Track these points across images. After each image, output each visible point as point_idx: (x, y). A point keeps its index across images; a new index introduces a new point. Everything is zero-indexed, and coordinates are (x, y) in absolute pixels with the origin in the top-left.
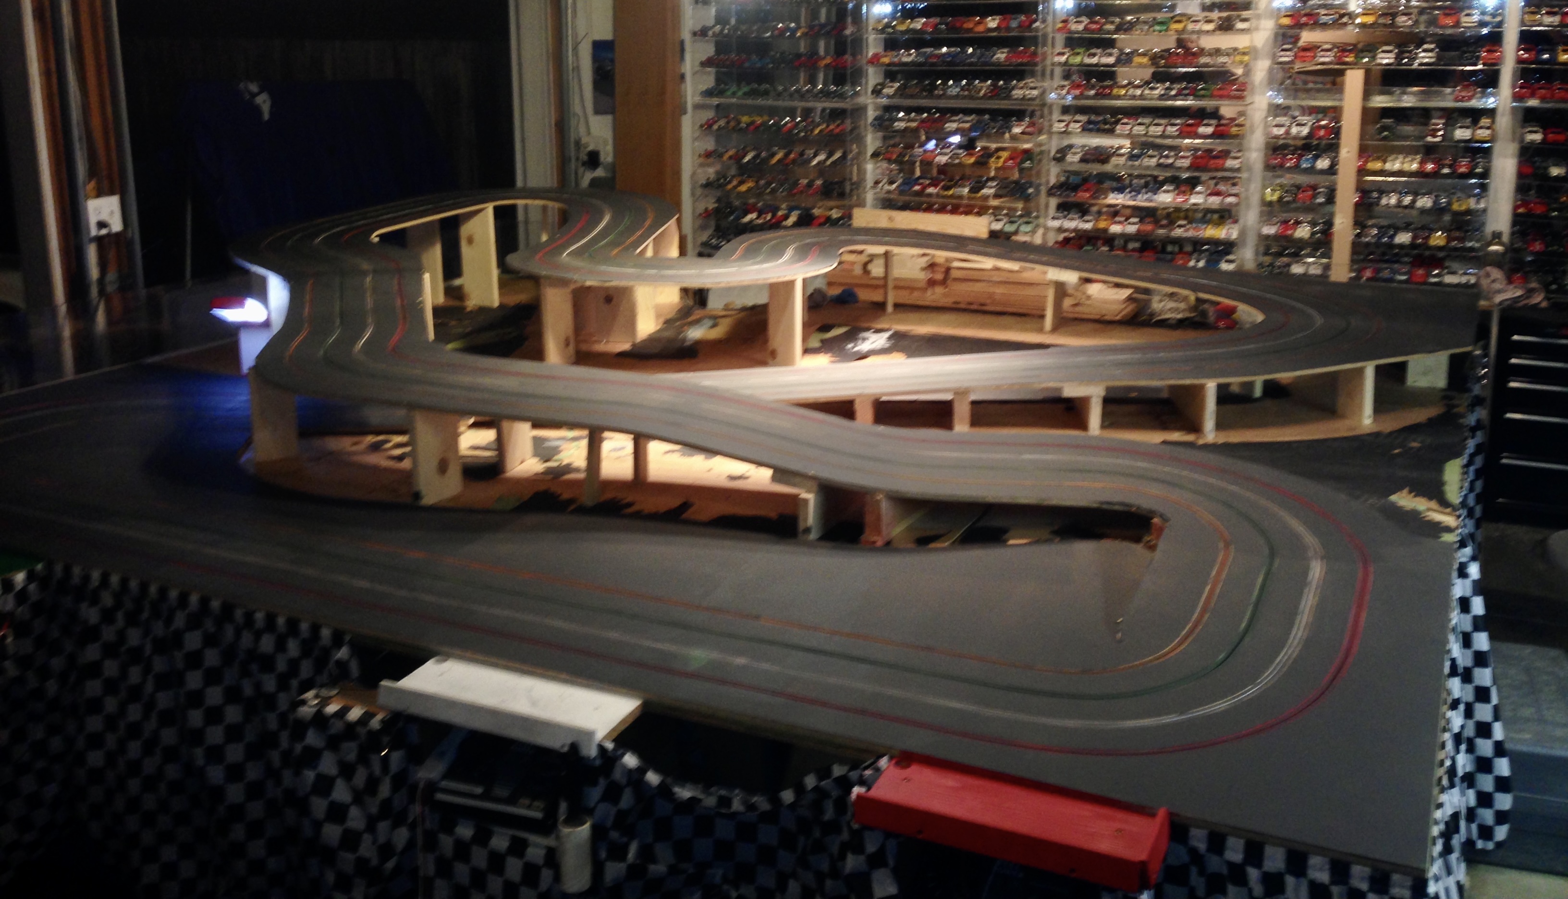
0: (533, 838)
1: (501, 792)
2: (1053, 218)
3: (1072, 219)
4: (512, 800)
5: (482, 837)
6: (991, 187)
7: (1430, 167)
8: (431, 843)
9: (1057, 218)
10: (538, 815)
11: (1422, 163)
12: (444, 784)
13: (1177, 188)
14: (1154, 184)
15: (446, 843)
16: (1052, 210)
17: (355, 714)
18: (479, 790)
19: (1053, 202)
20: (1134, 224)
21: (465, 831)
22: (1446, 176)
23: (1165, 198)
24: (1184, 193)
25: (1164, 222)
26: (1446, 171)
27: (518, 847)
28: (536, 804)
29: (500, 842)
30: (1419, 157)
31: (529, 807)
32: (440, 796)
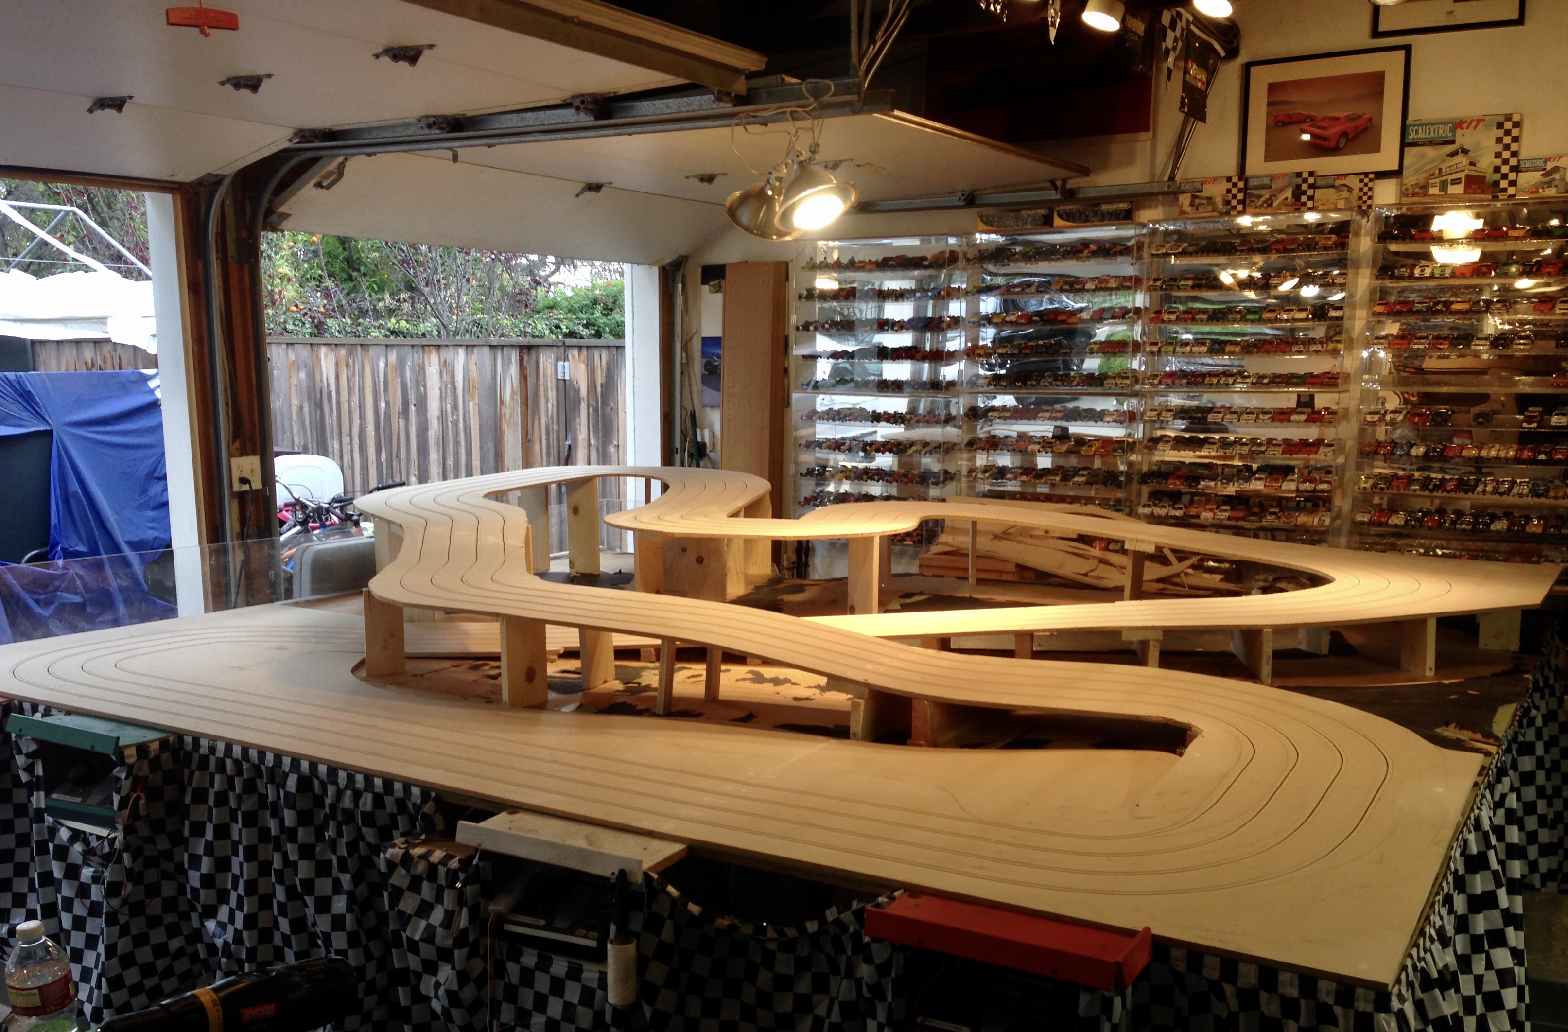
0: (586, 966)
1: (559, 923)
2: (1144, 506)
3: (1164, 507)
4: (570, 931)
5: (544, 965)
6: (1083, 476)
7: (1526, 454)
8: (500, 971)
9: (1149, 506)
10: (593, 944)
11: (1520, 450)
12: (512, 917)
13: (1270, 474)
14: (1246, 473)
15: (513, 969)
16: (1144, 499)
17: (438, 855)
18: (542, 922)
19: (1146, 490)
20: (1226, 511)
21: (530, 958)
22: (1542, 462)
23: (1257, 485)
24: (1277, 480)
25: (1256, 510)
26: (1542, 457)
27: (574, 974)
28: (591, 933)
29: (560, 966)
30: (1515, 447)
31: (585, 937)
32: (509, 927)
